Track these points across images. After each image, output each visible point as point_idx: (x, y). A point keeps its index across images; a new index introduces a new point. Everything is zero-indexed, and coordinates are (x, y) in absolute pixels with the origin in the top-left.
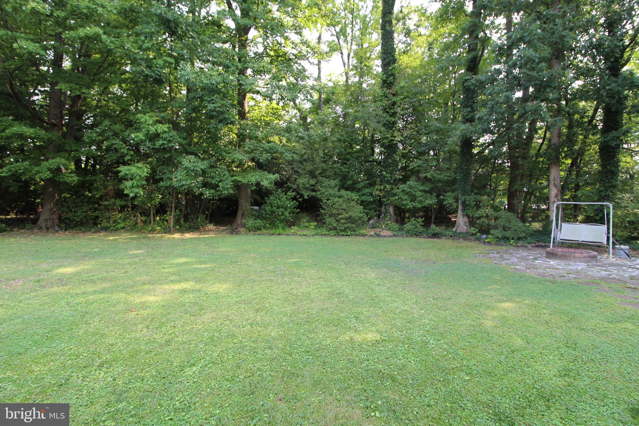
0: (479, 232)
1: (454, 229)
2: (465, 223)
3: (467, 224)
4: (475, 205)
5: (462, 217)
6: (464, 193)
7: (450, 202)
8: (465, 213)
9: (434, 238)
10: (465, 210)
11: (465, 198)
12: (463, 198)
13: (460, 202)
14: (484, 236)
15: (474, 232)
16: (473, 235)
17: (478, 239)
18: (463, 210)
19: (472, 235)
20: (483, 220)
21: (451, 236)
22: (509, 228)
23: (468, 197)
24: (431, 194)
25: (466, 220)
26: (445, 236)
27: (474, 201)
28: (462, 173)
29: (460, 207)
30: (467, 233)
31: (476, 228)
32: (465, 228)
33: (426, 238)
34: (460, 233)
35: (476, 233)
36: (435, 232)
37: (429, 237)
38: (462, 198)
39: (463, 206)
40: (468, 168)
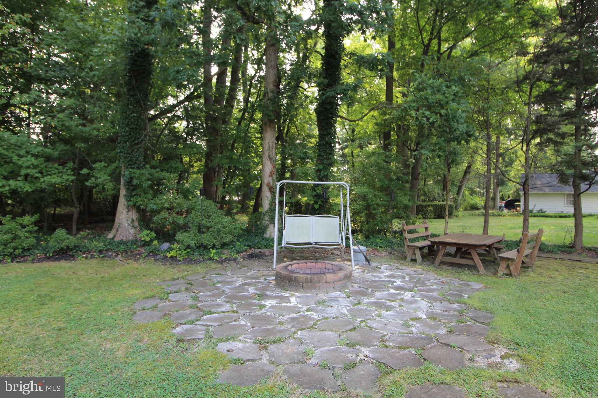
0: (157, 238)
1: (110, 236)
2: (133, 221)
3: (136, 224)
4: (151, 187)
5: (125, 211)
6: (131, 164)
7: (99, 181)
8: (131, 203)
9: (59, 259)
10: (131, 196)
11: (130, 174)
12: (127, 173)
13: (122, 182)
14: (166, 245)
15: (148, 239)
16: (146, 244)
17: (154, 253)
18: (129, 197)
19: (144, 245)
20: (164, 214)
21: (101, 252)
22: (208, 228)
23: (138, 172)
24: (63, 164)
25: (134, 215)
26: (88, 251)
27: (148, 180)
28: (127, 125)
29: (123, 192)
30: (135, 242)
31: (151, 230)
32: (132, 231)
33: (40, 260)
34: (122, 242)
35: (152, 241)
36: (64, 245)
37: (48, 259)
38: (125, 172)
39: (128, 189)
40: (139, 117)
